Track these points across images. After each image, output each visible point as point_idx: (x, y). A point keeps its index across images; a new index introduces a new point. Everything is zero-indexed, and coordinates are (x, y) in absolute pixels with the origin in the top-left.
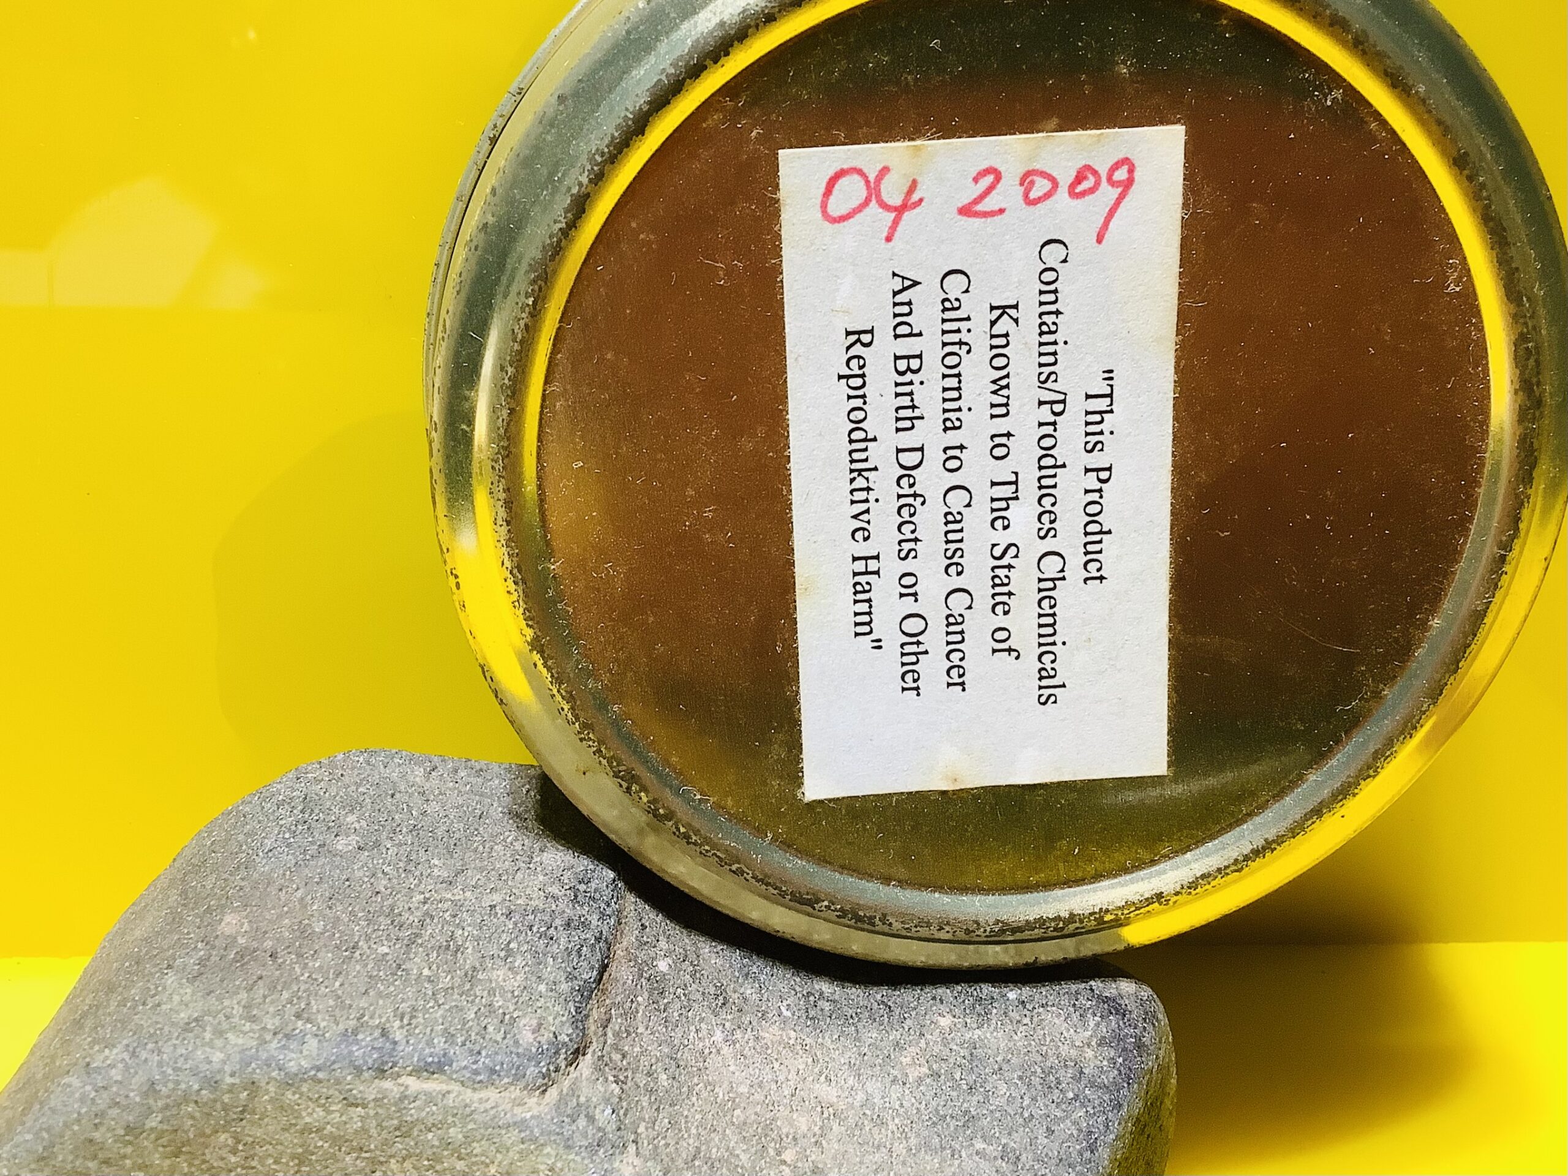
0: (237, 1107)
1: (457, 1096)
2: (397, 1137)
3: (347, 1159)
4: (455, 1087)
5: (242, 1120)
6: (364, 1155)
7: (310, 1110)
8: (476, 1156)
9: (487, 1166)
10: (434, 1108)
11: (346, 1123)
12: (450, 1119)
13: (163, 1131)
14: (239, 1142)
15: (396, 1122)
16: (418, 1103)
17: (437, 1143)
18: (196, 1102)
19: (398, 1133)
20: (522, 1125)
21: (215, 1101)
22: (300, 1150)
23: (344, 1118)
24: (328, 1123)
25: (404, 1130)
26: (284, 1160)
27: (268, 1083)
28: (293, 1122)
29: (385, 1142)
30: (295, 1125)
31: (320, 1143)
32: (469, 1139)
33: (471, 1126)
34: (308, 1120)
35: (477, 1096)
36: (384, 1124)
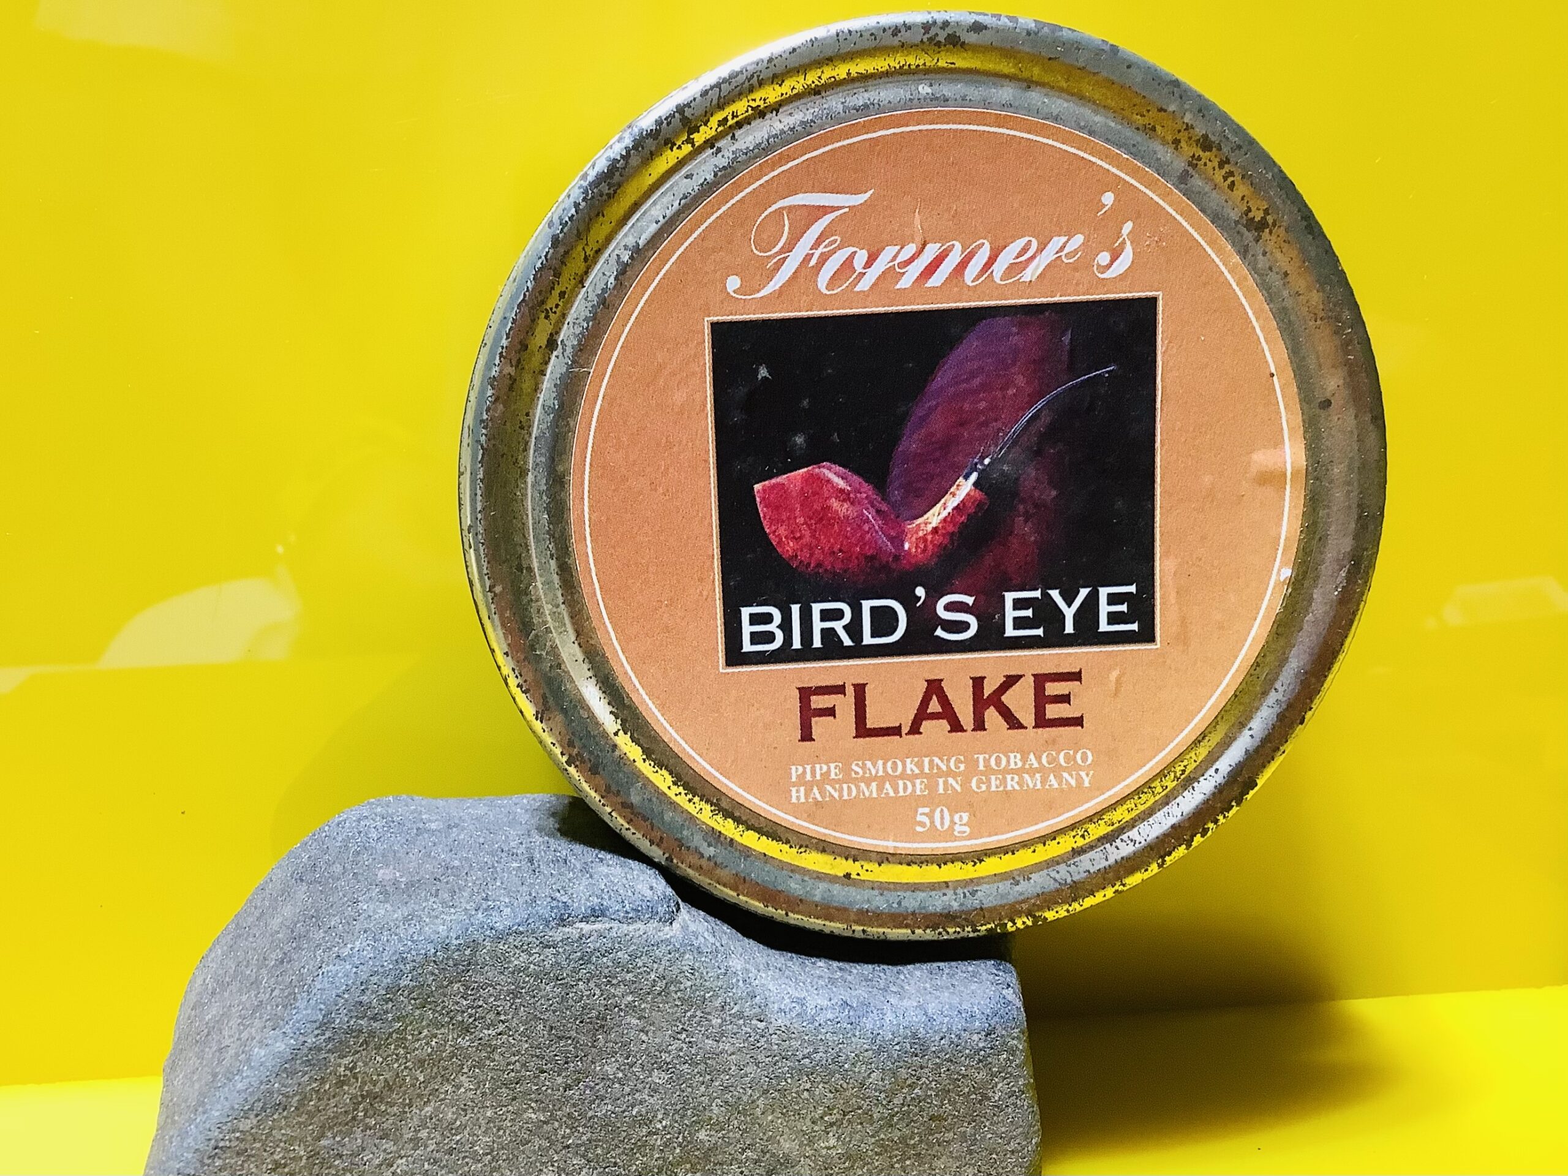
0: (464, 961)
1: (618, 929)
2: (581, 965)
3: (548, 988)
4: (615, 924)
5: (468, 971)
6: (559, 982)
7: (517, 955)
8: (639, 968)
9: (649, 973)
10: (605, 940)
11: (544, 961)
12: (617, 946)
13: (414, 987)
14: (467, 988)
15: (579, 954)
16: (592, 938)
17: (610, 964)
18: (435, 961)
19: (581, 962)
20: (668, 942)
21: (447, 959)
22: (513, 987)
23: (542, 957)
24: (531, 963)
25: (585, 959)
26: (502, 997)
27: (484, 940)
28: (506, 966)
29: (575, 971)
30: (508, 968)
31: (527, 979)
32: (633, 957)
33: (633, 947)
34: (516, 962)
35: (631, 928)
36: (571, 957)
